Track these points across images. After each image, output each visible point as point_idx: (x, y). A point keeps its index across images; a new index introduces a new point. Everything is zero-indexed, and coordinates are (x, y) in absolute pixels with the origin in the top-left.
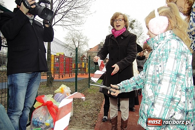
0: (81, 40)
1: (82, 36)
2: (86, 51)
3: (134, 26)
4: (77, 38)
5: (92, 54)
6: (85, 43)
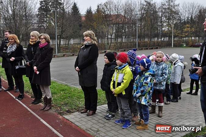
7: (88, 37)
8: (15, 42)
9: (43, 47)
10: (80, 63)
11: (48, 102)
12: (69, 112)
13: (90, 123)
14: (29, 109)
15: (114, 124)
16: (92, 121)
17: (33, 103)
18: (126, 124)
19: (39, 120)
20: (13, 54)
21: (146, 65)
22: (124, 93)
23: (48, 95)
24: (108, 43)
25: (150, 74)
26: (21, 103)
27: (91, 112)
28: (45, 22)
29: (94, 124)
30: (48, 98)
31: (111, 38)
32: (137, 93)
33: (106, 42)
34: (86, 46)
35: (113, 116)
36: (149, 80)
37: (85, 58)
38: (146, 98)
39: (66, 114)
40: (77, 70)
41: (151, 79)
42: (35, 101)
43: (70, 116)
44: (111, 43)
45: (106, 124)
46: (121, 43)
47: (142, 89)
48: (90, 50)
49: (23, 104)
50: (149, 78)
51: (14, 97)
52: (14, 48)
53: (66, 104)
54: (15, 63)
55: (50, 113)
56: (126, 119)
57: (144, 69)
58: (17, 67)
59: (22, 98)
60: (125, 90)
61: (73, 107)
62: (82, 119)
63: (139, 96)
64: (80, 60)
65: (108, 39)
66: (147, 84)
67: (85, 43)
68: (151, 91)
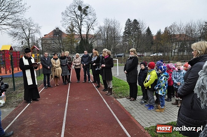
0: (31, 28)
1: (32, 23)
2: (40, 38)
3: (87, 13)
4: (27, 26)
5: (46, 41)
6: (37, 31)
7: (133, 53)
8: (97, 55)
9: (107, 58)
10: (127, 68)
11: (110, 90)
12: (121, 97)
13: (130, 104)
14: (100, 93)
15: (144, 107)
16: (132, 104)
17: (103, 91)
18: (151, 107)
19: (103, 99)
20: (95, 62)
21: (163, 69)
22: (150, 87)
23: (110, 86)
24: (172, 56)
25: (164, 75)
26: (97, 90)
27: (133, 99)
28: (128, 41)
29: (132, 105)
30: (110, 88)
31: (174, 52)
32: (156, 87)
33: (170, 55)
34: (131, 58)
35: (145, 102)
36: (163, 79)
37: (130, 65)
38: (161, 91)
39: (118, 98)
40: (125, 73)
41: (165, 78)
42: (104, 89)
43: (120, 99)
44: (174, 56)
45: (139, 107)
46: (182, 56)
47: (159, 85)
48: (133, 60)
49: (98, 91)
50: (163, 78)
51: (95, 87)
52: (96, 58)
53: (121, 93)
54: (95, 67)
55: (110, 97)
56: (151, 104)
57: (162, 72)
58: (96, 69)
59: (99, 87)
60: (151, 85)
61: (125, 95)
62: (126, 102)
63: (158, 89)
64: (127, 67)
65: (172, 53)
66: (162, 81)
67: (130, 56)
68: (165, 87)
